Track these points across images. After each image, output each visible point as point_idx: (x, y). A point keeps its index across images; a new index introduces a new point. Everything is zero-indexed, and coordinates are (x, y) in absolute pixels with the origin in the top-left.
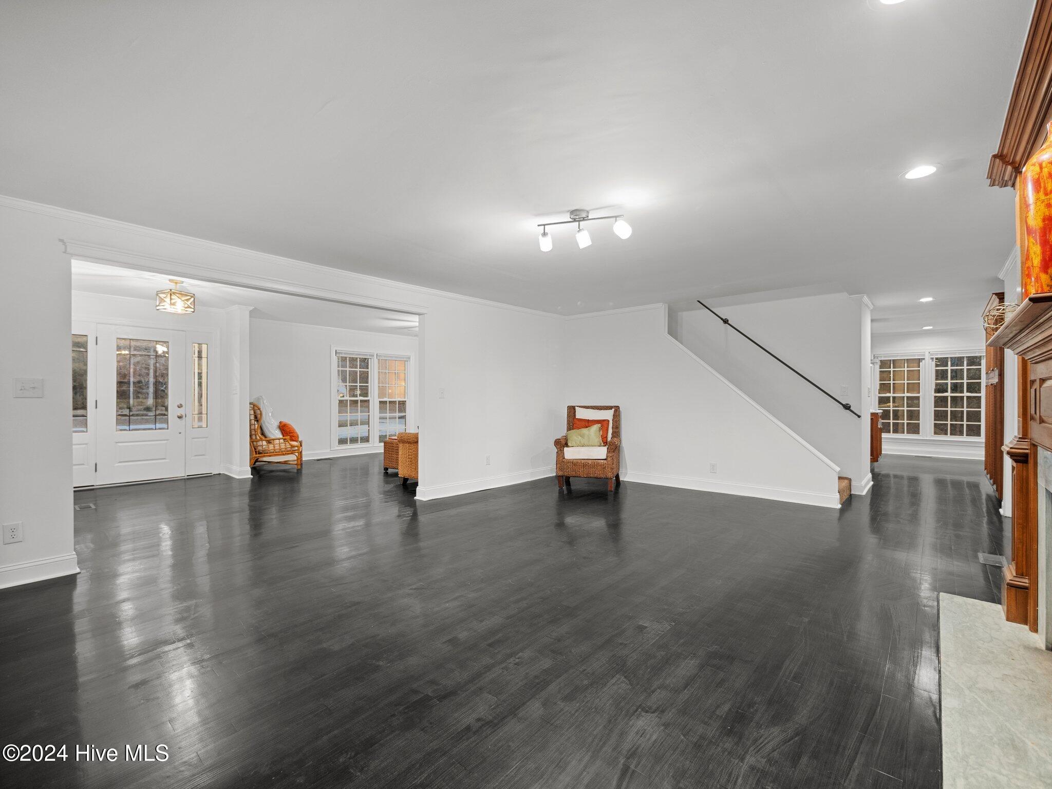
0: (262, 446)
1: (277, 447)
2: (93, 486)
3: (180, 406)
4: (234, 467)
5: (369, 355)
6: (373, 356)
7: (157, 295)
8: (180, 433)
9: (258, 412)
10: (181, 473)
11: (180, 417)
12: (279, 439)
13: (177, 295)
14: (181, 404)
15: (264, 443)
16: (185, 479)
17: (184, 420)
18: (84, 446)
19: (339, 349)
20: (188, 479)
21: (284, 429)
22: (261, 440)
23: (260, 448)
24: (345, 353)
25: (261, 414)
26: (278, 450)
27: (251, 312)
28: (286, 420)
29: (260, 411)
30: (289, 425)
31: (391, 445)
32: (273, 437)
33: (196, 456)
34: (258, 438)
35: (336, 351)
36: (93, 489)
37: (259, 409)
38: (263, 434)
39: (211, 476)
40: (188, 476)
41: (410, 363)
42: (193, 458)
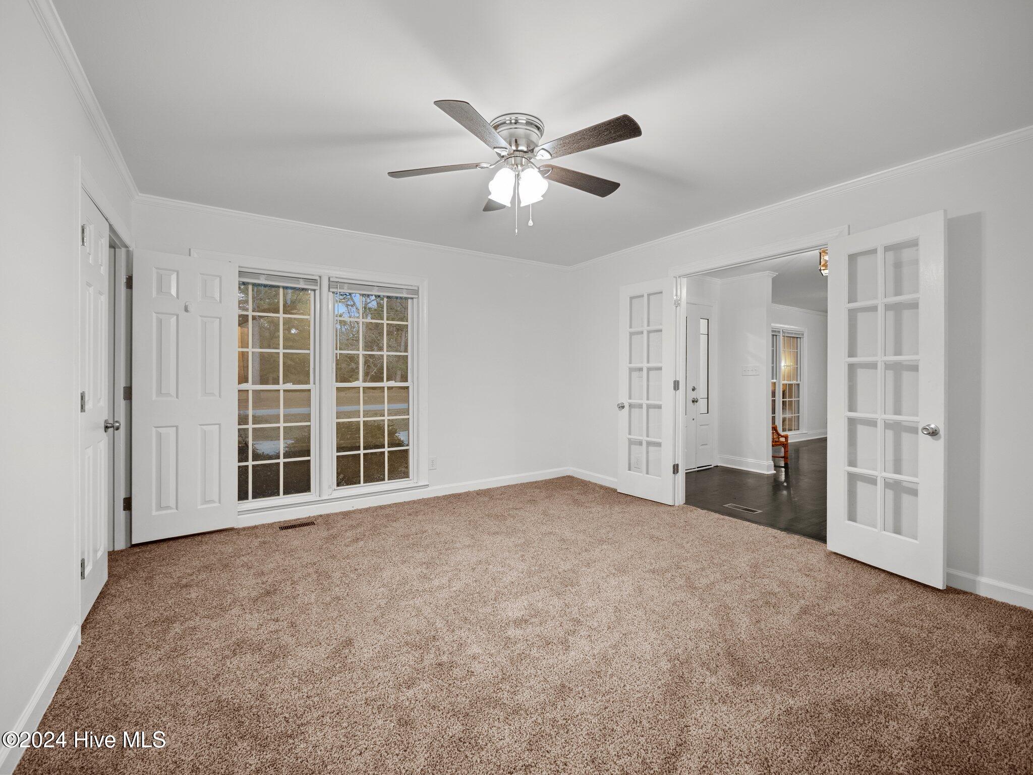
6: (779, 332)
11: (694, 401)
20: (698, 471)
33: (702, 445)
39: (711, 468)
40: (698, 468)
41: (803, 340)
42: (700, 448)
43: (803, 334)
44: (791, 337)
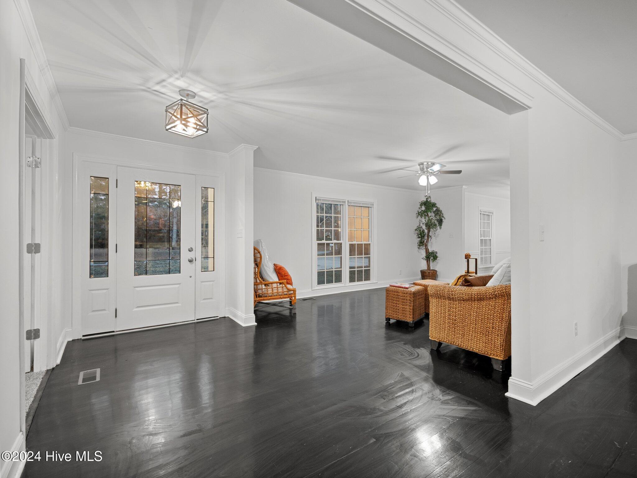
0: (262, 289)
1: (275, 291)
2: (113, 332)
3: (191, 250)
4: (239, 313)
5: (342, 202)
6: (345, 202)
7: (166, 111)
8: (191, 277)
9: (258, 255)
10: (190, 317)
11: (191, 261)
12: (277, 283)
13: (189, 107)
14: (191, 248)
15: (264, 287)
16: (195, 323)
17: (194, 265)
18: (105, 291)
19: (319, 196)
20: (197, 323)
21: (280, 272)
22: (261, 283)
23: (260, 292)
24: (323, 200)
25: (261, 258)
26: (276, 294)
27: (255, 151)
28: (280, 264)
29: (261, 255)
30: (283, 267)
31: (396, 294)
32: (271, 281)
33: (204, 299)
34: (258, 281)
35: (316, 197)
36: (113, 335)
37: (259, 252)
38: (262, 277)
39: (217, 319)
40: (197, 320)
41: (373, 209)
42: (202, 301)
43: (373, 205)
44: (354, 206)
